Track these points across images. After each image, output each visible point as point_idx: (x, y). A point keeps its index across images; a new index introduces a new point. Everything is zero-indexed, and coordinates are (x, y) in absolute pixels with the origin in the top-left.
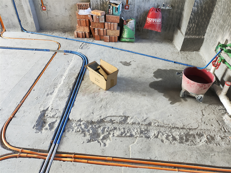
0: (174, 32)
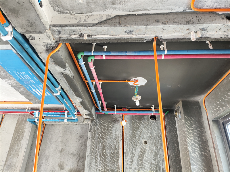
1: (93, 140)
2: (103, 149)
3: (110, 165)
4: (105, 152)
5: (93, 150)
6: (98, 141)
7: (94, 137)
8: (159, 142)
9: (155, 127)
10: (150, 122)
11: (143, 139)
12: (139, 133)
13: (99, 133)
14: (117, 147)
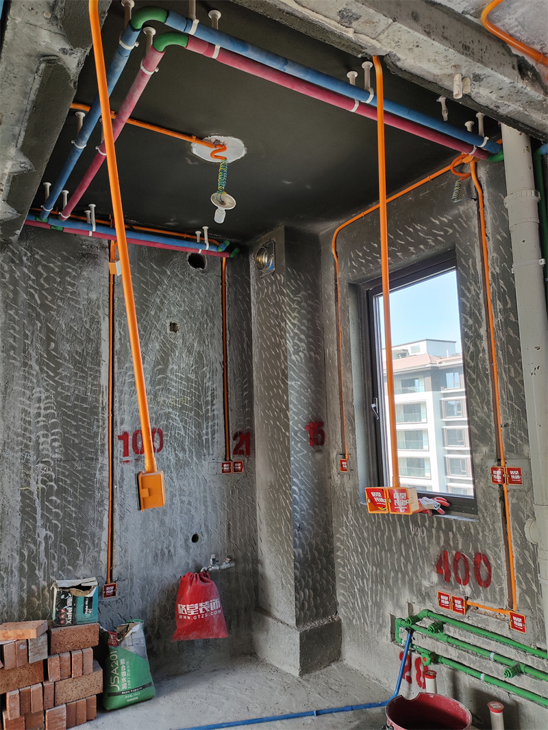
0: (251, 628)
1: (11, 312)
2: (49, 340)
3: (74, 384)
4: (55, 349)
5: (15, 341)
6: (29, 315)
7: (15, 300)
8: (208, 327)
9: (200, 289)
10: (189, 274)
11: (168, 316)
12: (158, 300)
13: (32, 290)
14: (94, 336)
